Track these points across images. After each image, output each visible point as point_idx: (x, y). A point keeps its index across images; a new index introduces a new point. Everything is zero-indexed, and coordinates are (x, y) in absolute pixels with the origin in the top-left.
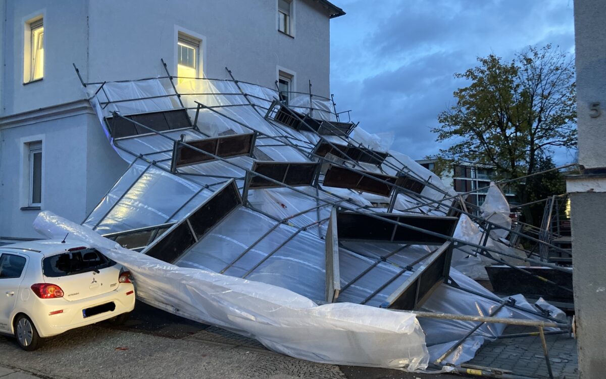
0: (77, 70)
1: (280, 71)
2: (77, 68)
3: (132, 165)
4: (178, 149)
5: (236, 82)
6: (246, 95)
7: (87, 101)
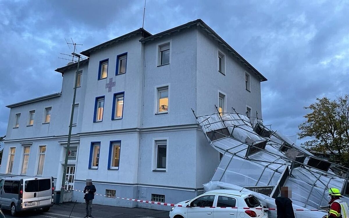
0: (193, 111)
1: (247, 107)
2: (193, 110)
3: (224, 154)
4: (250, 149)
5: (238, 114)
6: (243, 120)
7: (198, 125)
